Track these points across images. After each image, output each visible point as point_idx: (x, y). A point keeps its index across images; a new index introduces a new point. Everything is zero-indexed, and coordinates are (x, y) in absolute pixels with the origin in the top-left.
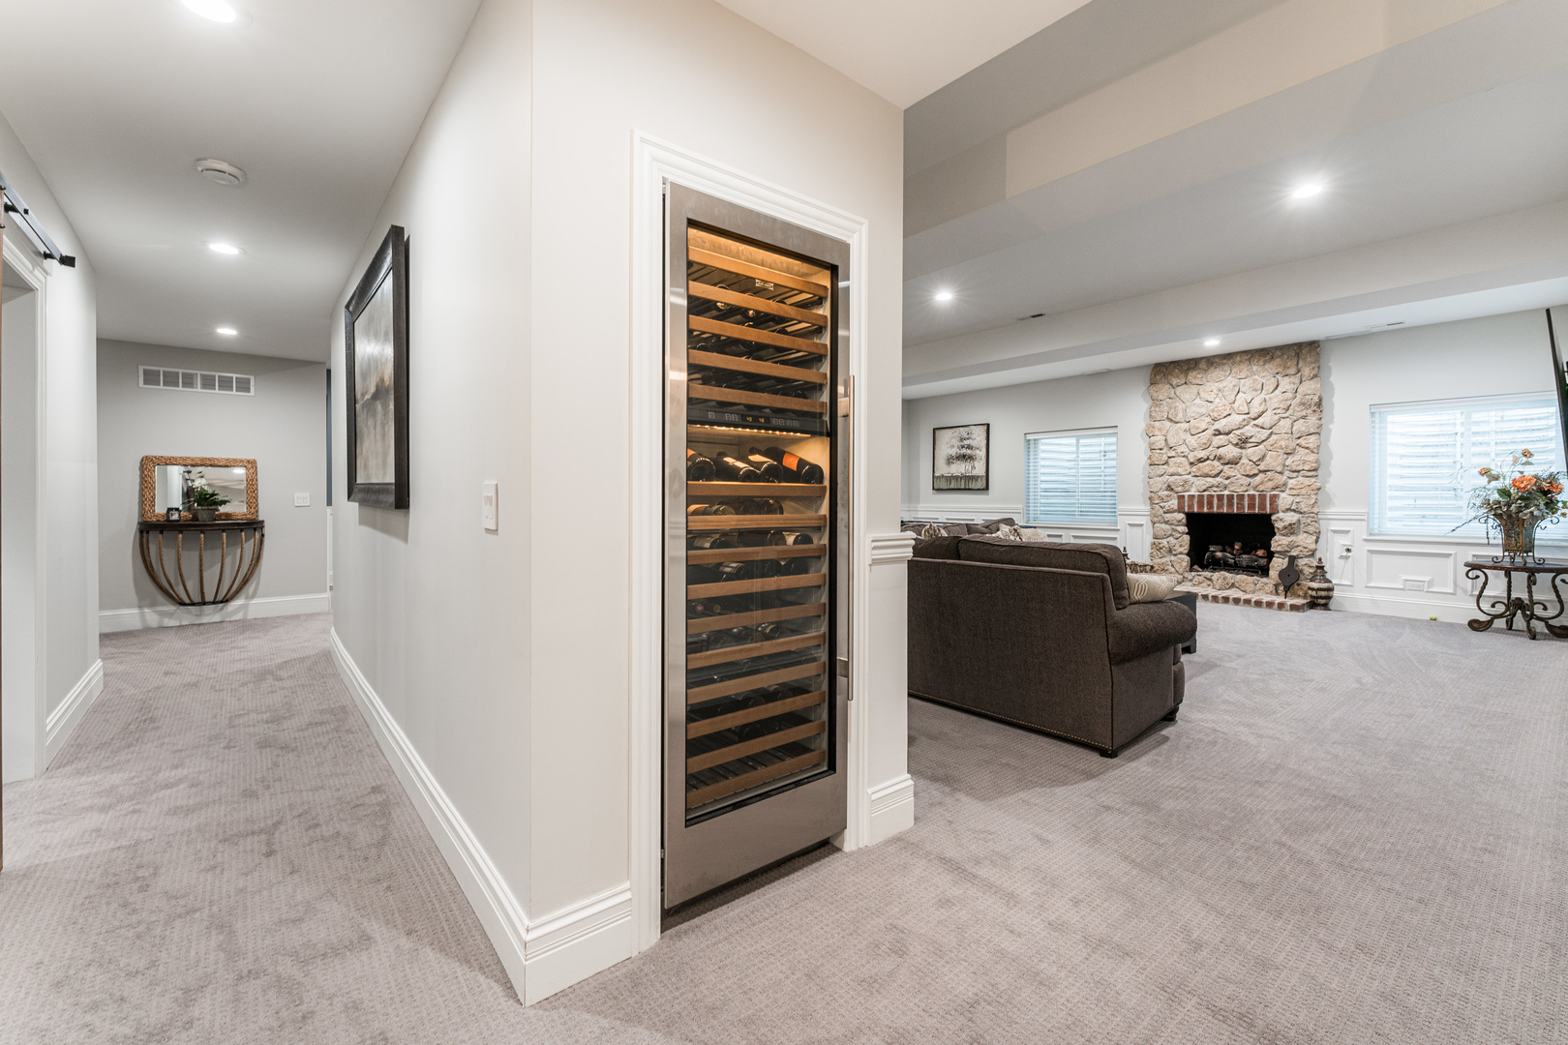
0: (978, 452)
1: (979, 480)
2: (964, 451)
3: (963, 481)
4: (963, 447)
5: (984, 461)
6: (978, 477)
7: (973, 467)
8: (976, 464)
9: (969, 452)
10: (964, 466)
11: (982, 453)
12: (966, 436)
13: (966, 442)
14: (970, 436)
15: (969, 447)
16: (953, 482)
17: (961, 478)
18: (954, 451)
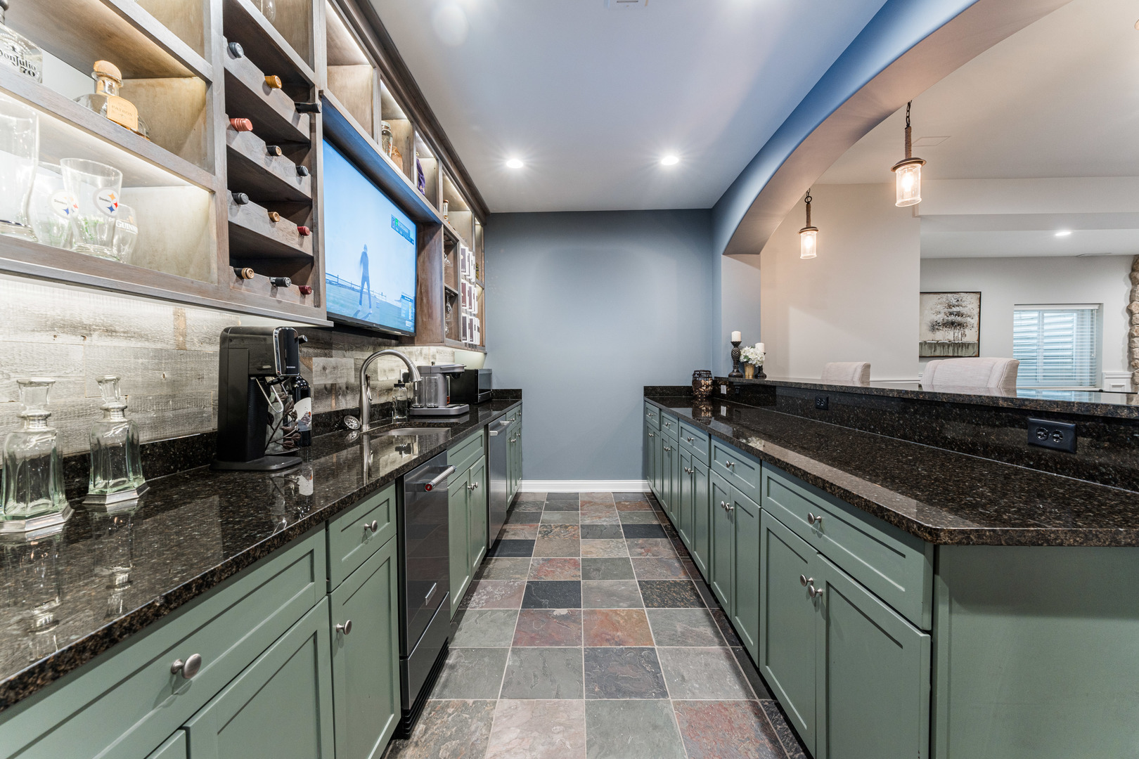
0: (969, 319)
1: (970, 347)
2: (952, 318)
3: (951, 348)
4: (951, 314)
5: (977, 328)
6: (969, 344)
7: (964, 335)
8: (967, 331)
9: (959, 319)
10: (952, 333)
11: (975, 321)
12: (954, 302)
13: (955, 309)
14: (960, 303)
15: (958, 314)
16: (938, 348)
17: (949, 345)
18: (940, 318)
